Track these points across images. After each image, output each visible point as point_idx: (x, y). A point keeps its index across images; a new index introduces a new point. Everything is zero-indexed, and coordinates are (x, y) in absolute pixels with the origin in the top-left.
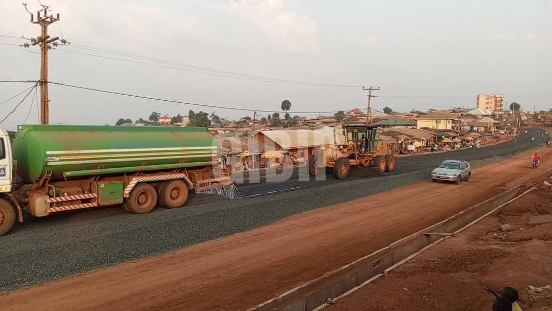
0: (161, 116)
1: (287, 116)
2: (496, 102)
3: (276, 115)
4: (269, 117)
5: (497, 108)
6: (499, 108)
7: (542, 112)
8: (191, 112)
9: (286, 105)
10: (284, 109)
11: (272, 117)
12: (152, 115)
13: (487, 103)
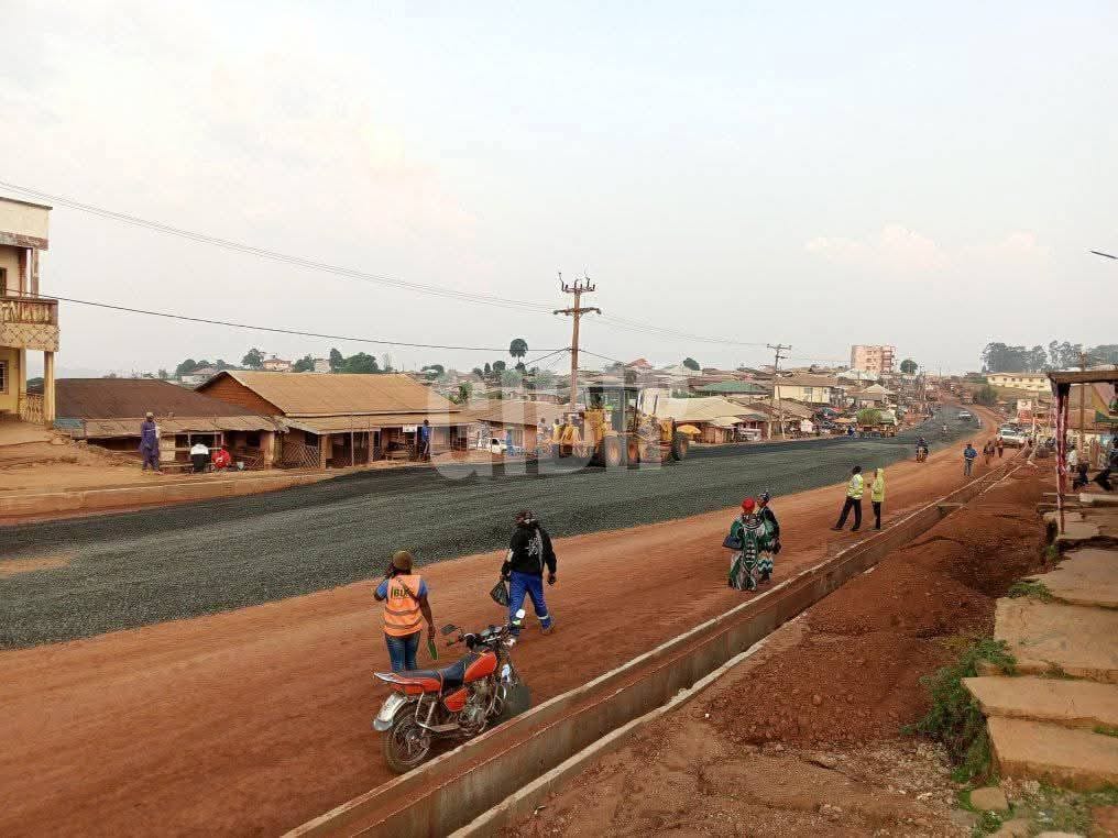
0: (267, 358)
1: (520, 366)
2: (883, 358)
3: (500, 365)
4: (487, 366)
5: (885, 369)
6: (888, 369)
7: (954, 378)
8: (334, 353)
9: (518, 348)
10: (514, 355)
11: (492, 369)
12: (250, 355)
13: (869, 360)
